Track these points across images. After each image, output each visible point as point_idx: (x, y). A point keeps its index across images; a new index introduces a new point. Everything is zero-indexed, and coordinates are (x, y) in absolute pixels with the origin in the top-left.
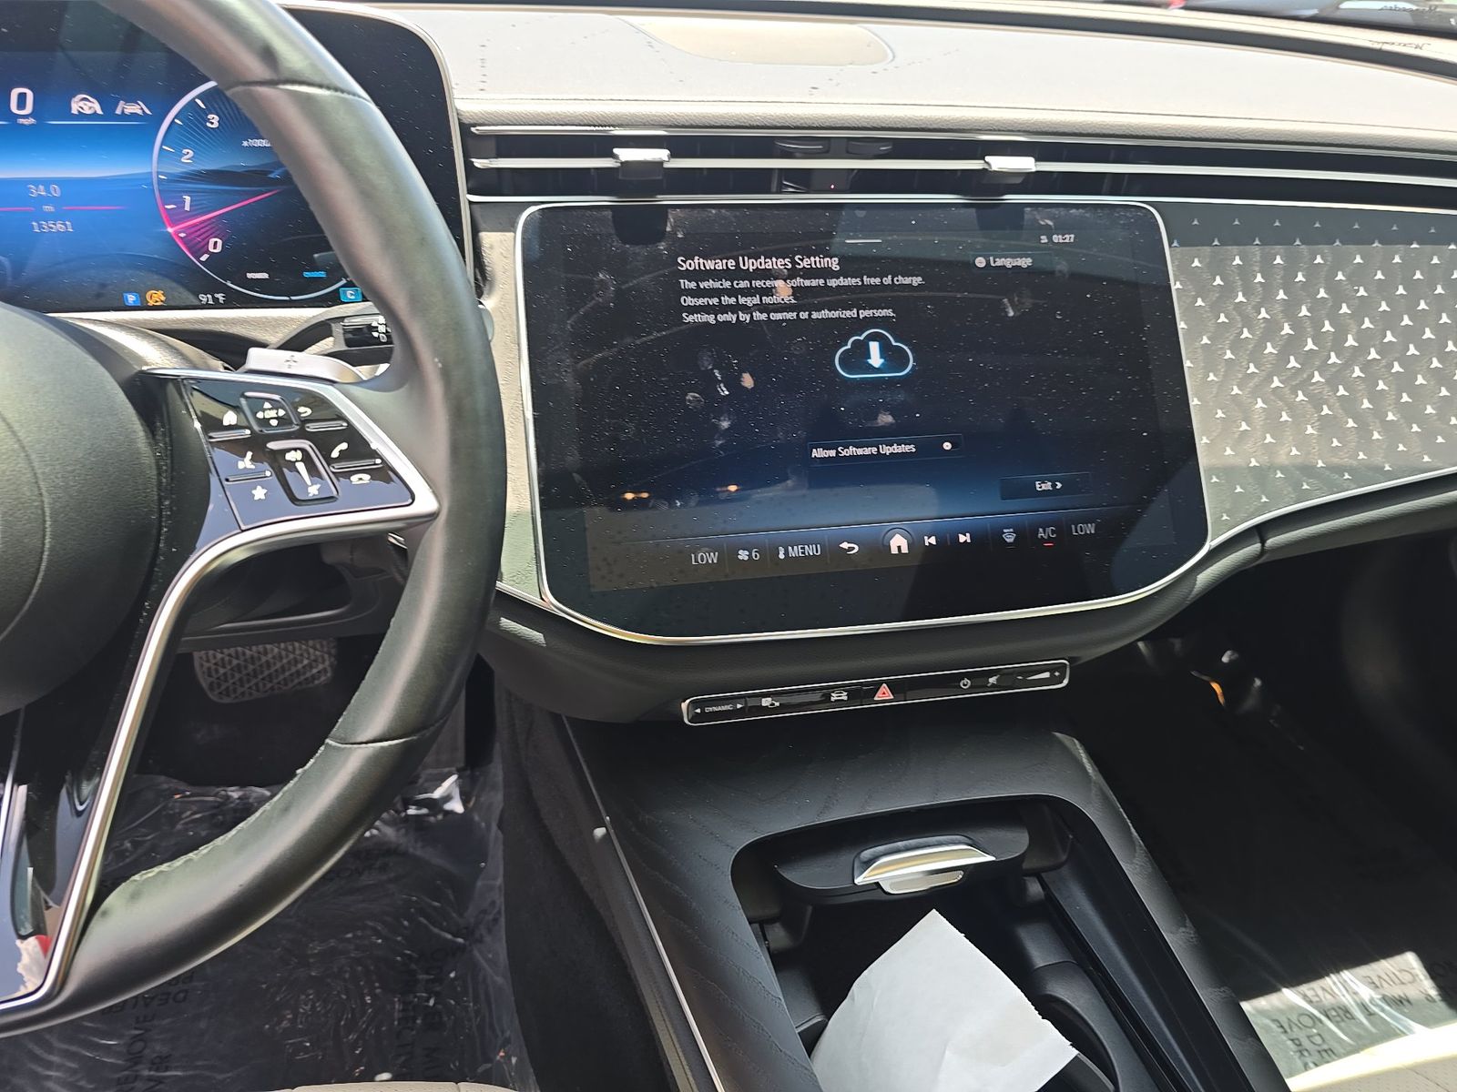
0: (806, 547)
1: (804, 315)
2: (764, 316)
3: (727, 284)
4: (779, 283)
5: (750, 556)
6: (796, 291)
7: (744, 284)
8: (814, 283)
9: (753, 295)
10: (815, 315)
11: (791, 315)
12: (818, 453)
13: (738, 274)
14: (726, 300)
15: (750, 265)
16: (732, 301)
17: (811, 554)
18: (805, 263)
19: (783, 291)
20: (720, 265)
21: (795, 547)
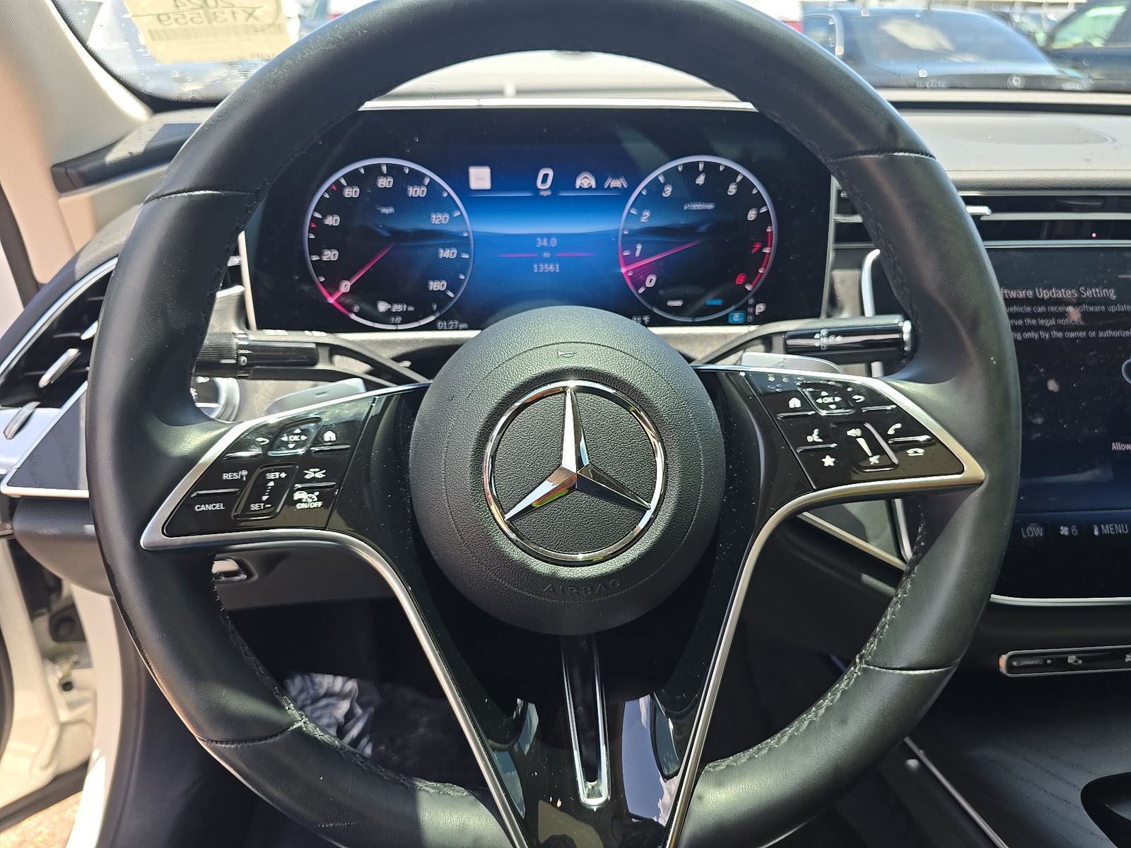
0: (1116, 526)
1: (1093, 334)
2: (1060, 335)
3: (1029, 309)
4: (1070, 309)
5: (1070, 531)
6: (1085, 315)
7: (1041, 309)
8: (1097, 309)
9: (1050, 318)
10: (1101, 334)
11: (1082, 334)
12: (1116, 446)
13: (1036, 301)
14: (1029, 321)
15: (1044, 294)
16: (1034, 322)
17: (1120, 532)
18: (1088, 293)
19: (1074, 314)
20: (1022, 294)
21: (1107, 526)
